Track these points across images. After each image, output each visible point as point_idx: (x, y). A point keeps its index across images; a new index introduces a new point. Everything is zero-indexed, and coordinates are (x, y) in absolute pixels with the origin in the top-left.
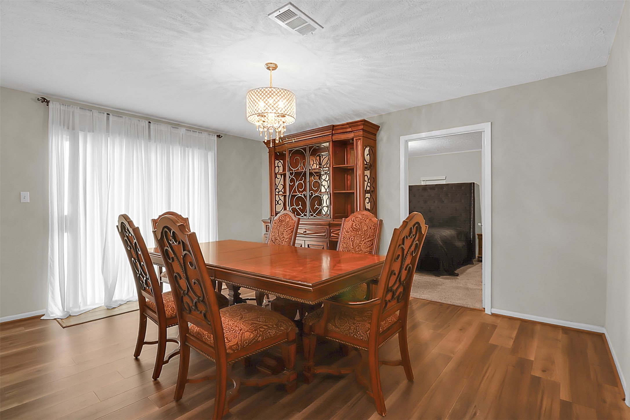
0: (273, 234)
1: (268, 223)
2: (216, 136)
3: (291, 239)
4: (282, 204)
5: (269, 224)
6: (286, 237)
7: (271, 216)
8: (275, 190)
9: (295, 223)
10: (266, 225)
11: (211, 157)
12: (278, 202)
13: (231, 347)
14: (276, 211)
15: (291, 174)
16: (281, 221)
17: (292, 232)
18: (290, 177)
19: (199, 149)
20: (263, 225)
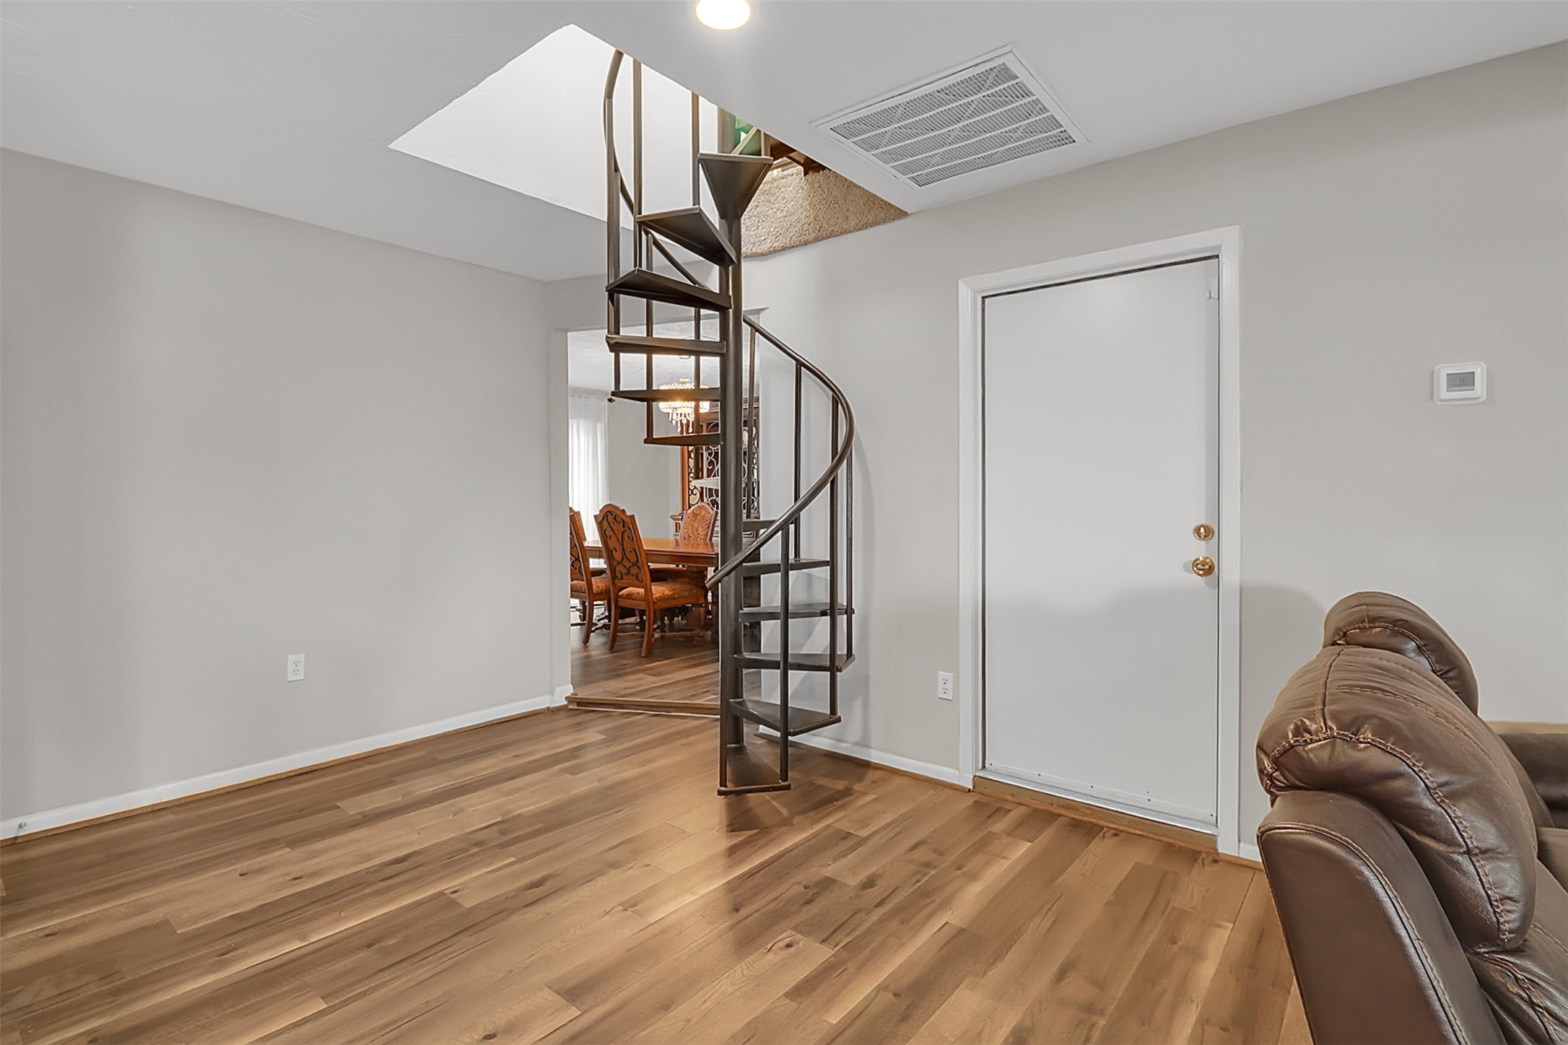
0: (686, 531)
1: (678, 519)
2: (607, 400)
3: (707, 535)
4: (698, 494)
5: (680, 522)
6: (701, 534)
7: (683, 510)
8: (689, 474)
9: (712, 517)
10: (676, 524)
11: (600, 428)
12: (692, 491)
13: (656, 598)
14: (689, 504)
15: (710, 454)
16: (695, 514)
17: (709, 527)
18: (708, 459)
19: (585, 419)
20: (672, 523)
